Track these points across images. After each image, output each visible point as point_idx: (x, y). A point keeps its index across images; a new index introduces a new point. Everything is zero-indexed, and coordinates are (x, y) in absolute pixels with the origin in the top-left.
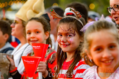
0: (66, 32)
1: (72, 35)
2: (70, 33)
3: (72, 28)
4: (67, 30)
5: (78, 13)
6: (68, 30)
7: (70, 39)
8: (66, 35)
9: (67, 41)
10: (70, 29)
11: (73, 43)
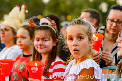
0: (43, 37)
1: (48, 40)
2: (46, 38)
3: (48, 34)
4: (43, 35)
5: (53, 22)
6: (45, 35)
7: (46, 43)
8: (43, 39)
9: (43, 45)
10: (46, 35)
11: (48, 47)
